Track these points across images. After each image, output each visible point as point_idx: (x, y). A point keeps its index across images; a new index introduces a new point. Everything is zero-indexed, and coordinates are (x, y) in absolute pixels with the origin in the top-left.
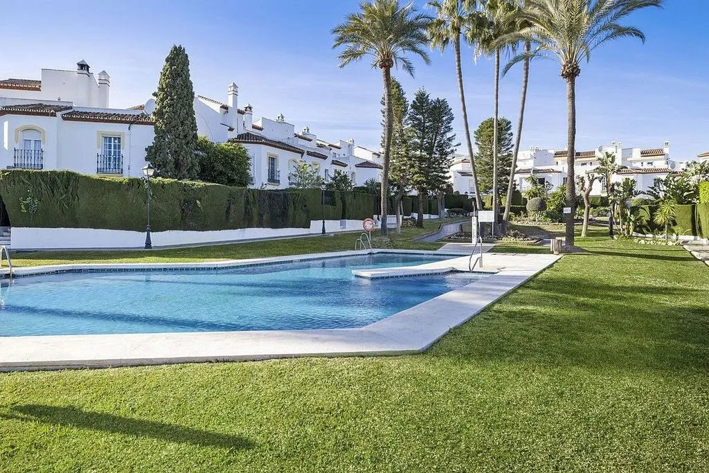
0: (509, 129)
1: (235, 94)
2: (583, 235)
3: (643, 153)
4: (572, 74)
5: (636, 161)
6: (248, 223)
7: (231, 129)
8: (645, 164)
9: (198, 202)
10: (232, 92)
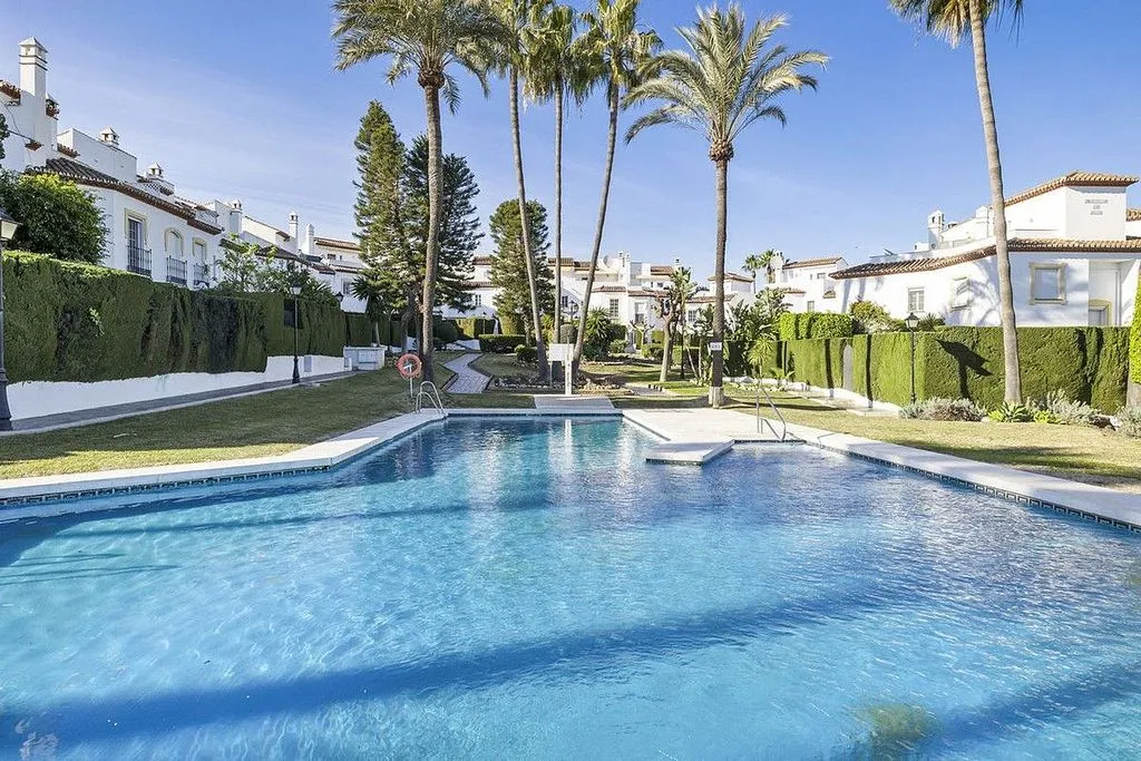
0: (542, 219)
1: (41, 66)
2: (662, 379)
3: (654, 271)
4: (724, 157)
5: (645, 280)
6: (174, 361)
7: (33, 146)
8: (655, 284)
9: (93, 312)
10: (33, 60)
